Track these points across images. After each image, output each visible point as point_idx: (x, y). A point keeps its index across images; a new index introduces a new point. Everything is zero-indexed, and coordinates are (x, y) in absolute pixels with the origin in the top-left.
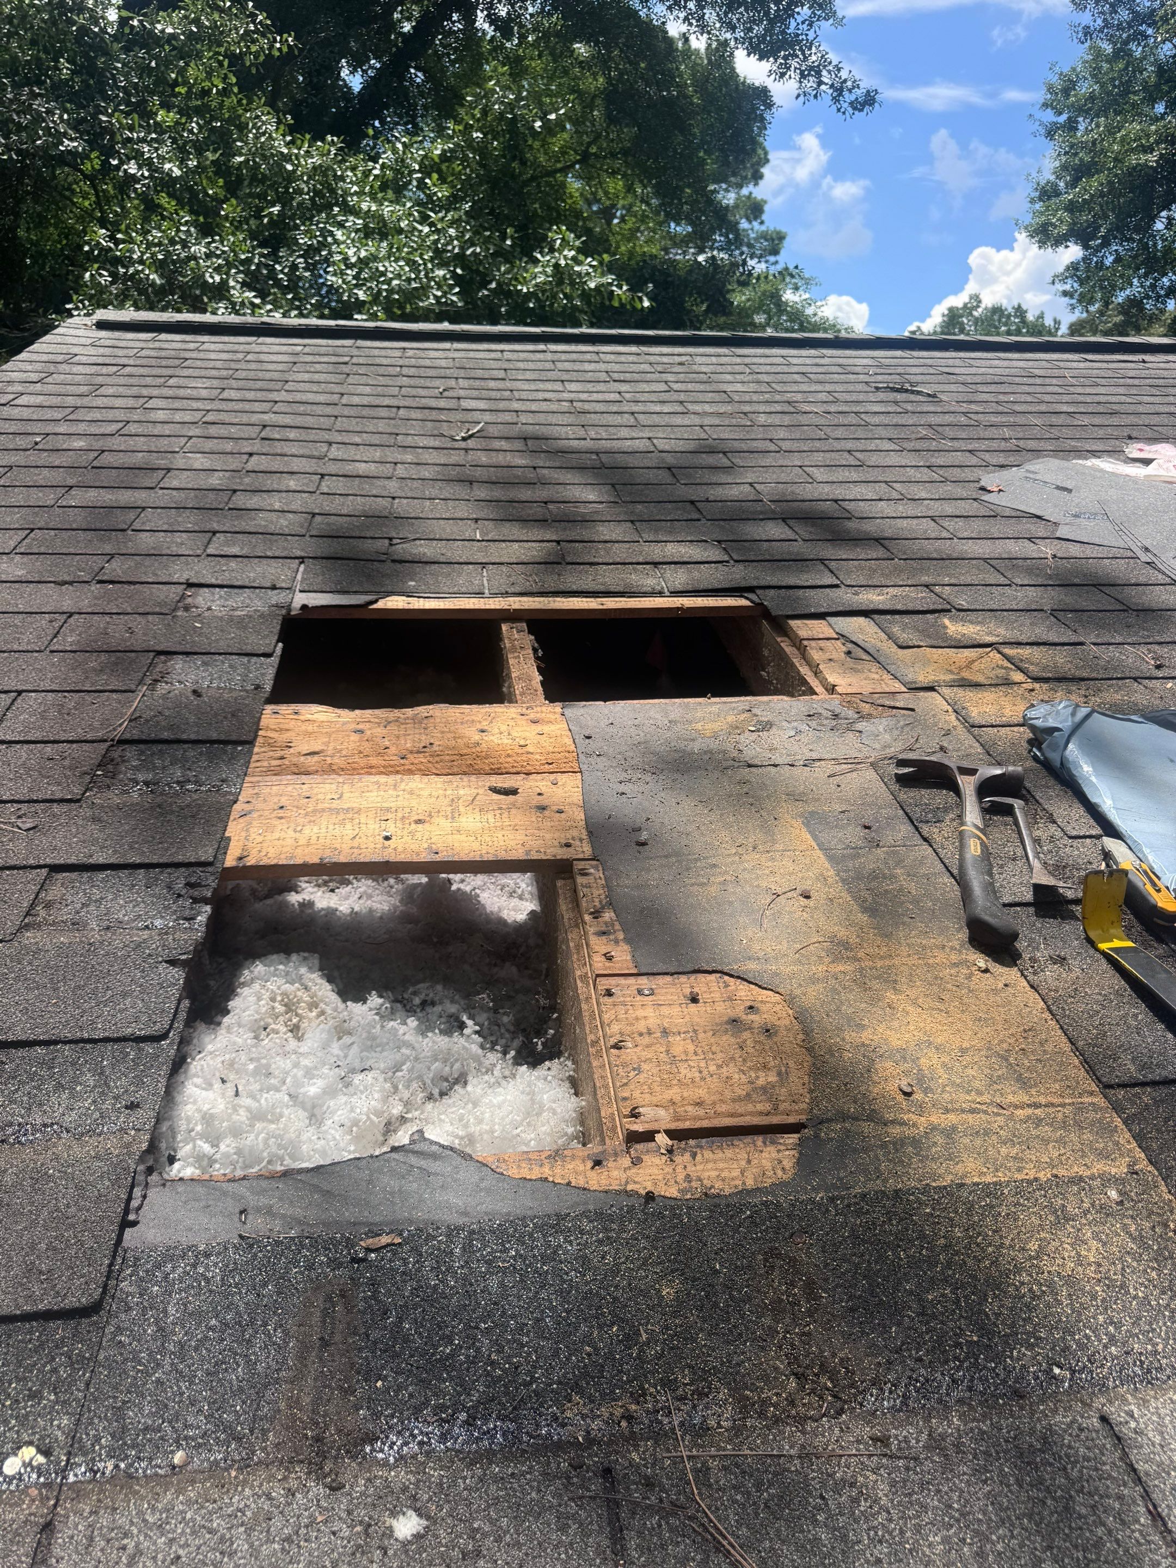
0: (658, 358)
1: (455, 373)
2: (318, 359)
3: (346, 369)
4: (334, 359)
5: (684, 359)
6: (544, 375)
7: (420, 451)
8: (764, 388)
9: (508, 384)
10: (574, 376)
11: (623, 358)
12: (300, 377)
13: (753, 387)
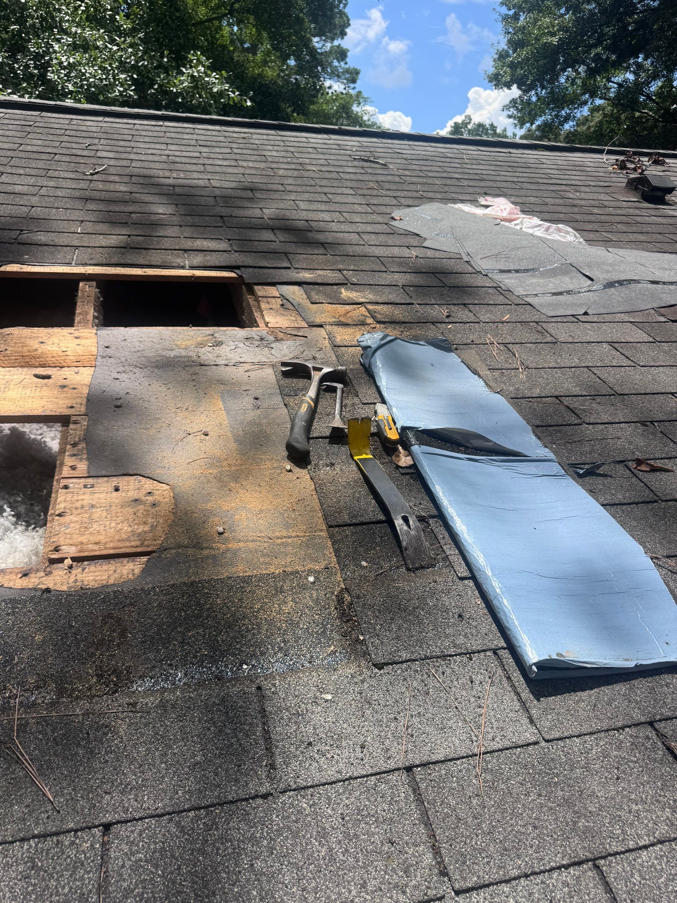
0: (231, 134)
1: (100, 135)
2: (13, 122)
3: (28, 129)
4: (23, 123)
5: (247, 135)
6: (156, 140)
7: (61, 180)
8: (289, 155)
9: (131, 144)
10: (175, 141)
13: (283, 154)
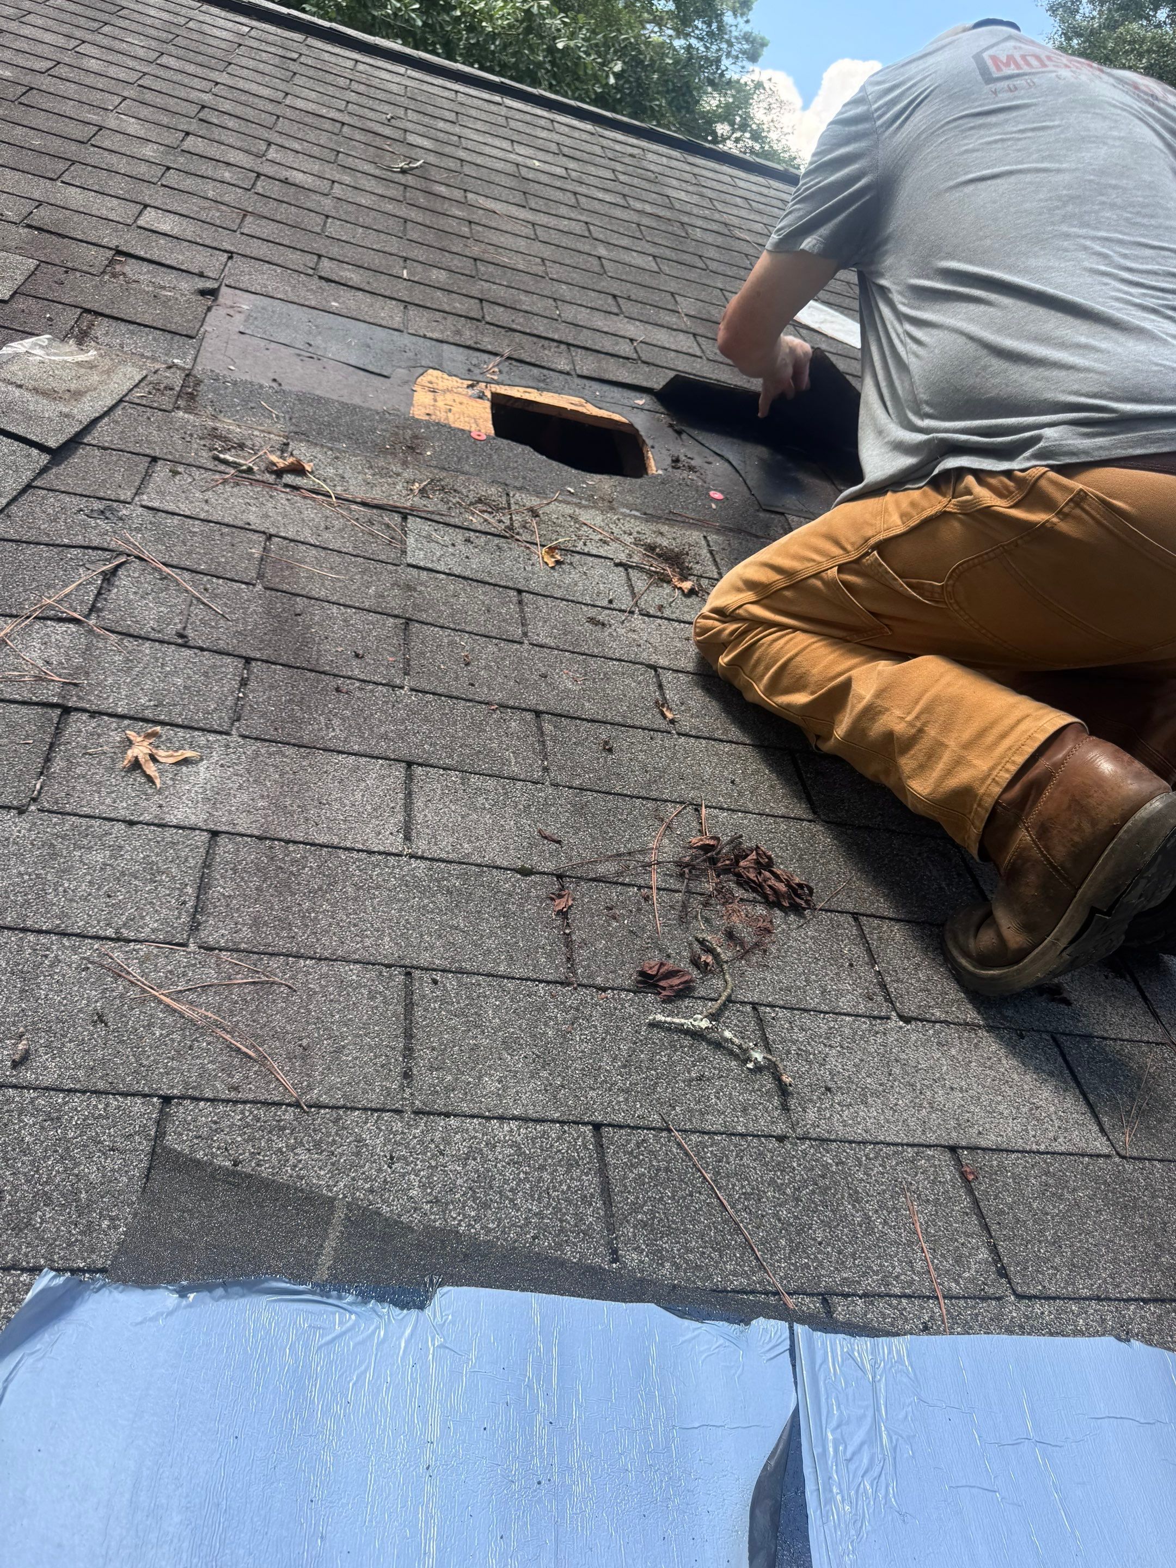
0: (611, 144)
1: (406, 102)
2: (263, 46)
3: (294, 67)
4: (281, 52)
5: (635, 151)
6: (494, 130)
7: (359, 175)
8: (705, 203)
9: (457, 129)
10: (525, 139)
11: (576, 134)
12: (244, 62)
13: (695, 200)
